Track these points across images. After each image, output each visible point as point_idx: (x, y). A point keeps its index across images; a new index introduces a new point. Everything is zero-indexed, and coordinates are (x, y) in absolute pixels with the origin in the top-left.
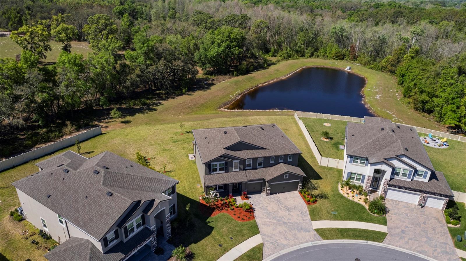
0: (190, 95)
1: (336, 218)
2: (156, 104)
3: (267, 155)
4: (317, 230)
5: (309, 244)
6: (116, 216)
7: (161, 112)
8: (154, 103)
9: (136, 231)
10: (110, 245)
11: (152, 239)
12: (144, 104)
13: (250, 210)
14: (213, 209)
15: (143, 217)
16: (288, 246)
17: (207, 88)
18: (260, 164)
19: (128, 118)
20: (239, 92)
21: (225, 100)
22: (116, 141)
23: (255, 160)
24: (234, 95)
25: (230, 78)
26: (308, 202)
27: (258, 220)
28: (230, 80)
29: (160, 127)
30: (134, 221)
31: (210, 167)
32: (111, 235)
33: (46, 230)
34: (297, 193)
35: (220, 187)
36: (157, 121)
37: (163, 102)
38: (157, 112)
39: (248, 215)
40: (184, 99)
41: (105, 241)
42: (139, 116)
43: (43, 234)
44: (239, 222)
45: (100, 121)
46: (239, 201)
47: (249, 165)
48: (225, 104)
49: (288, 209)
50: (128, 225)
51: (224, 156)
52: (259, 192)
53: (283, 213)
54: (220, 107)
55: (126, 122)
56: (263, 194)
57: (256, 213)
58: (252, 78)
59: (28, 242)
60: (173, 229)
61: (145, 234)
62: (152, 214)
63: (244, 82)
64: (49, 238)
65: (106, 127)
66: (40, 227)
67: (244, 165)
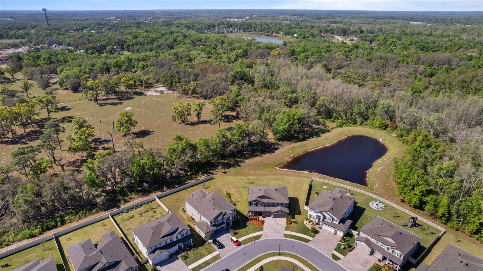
0: (262, 156)
1: (295, 231)
2: (242, 162)
3: (274, 202)
4: (284, 234)
5: (279, 238)
6: (215, 216)
7: (243, 168)
8: (241, 161)
9: (220, 222)
10: (212, 224)
11: (225, 225)
12: (236, 161)
13: (263, 222)
14: (249, 220)
15: (223, 218)
16: (270, 237)
17: (273, 152)
18: (271, 205)
19: (227, 170)
20: (292, 156)
21: (280, 162)
22: (219, 183)
23: (269, 203)
24: (288, 158)
25: (290, 144)
26: (287, 224)
27: (264, 227)
28: (290, 146)
29: (239, 178)
30: (220, 218)
31: (250, 204)
32: (213, 221)
33: (193, 217)
34: (285, 219)
35: (254, 212)
36: (240, 174)
37: (246, 161)
38: (241, 167)
39: (261, 224)
40: (257, 159)
41: (211, 223)
42: (232, 169)
43: (192, 218)
44: (257, 226)
45: (213, 170)
46: (261, 218)
47: (266, 205)
48: (279, 164)
49: (278, 225)
50: (218, 219)
51: (256, 200)
52: (270, 216)
53: (275, 226)
54: (276, 166)
55: (225, 173)
56: (271, 217)
57: (265, 224)
58: (304, 145)
59: (188, 219)
60: (233, 224)
61: (223, 223)
62: (226, 217)
63: (298, 148)
64: (193, 219)
65: (216, 174)
66: (191, 215)
67: (264, 205)
